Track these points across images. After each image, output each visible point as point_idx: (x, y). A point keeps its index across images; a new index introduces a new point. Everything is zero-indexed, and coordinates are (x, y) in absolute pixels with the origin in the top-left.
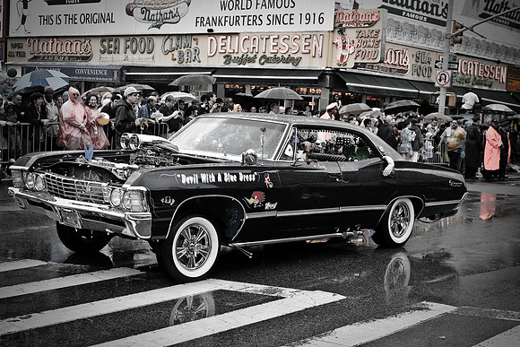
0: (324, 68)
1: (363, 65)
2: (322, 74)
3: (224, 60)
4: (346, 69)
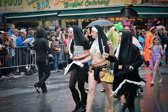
0: (123, 5)
2: (123, 9)
3: (64, 6)
4: (136, 4)
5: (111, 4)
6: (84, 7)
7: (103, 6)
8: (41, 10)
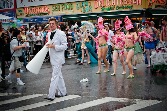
0: (143, 9)
1: (159, 6)
2: (142, 11)
3: (102, 10)
4: (152, 8)
5: (134, 9)
6: (115, 10)
7: (128, 10)
8: (86, 13)
